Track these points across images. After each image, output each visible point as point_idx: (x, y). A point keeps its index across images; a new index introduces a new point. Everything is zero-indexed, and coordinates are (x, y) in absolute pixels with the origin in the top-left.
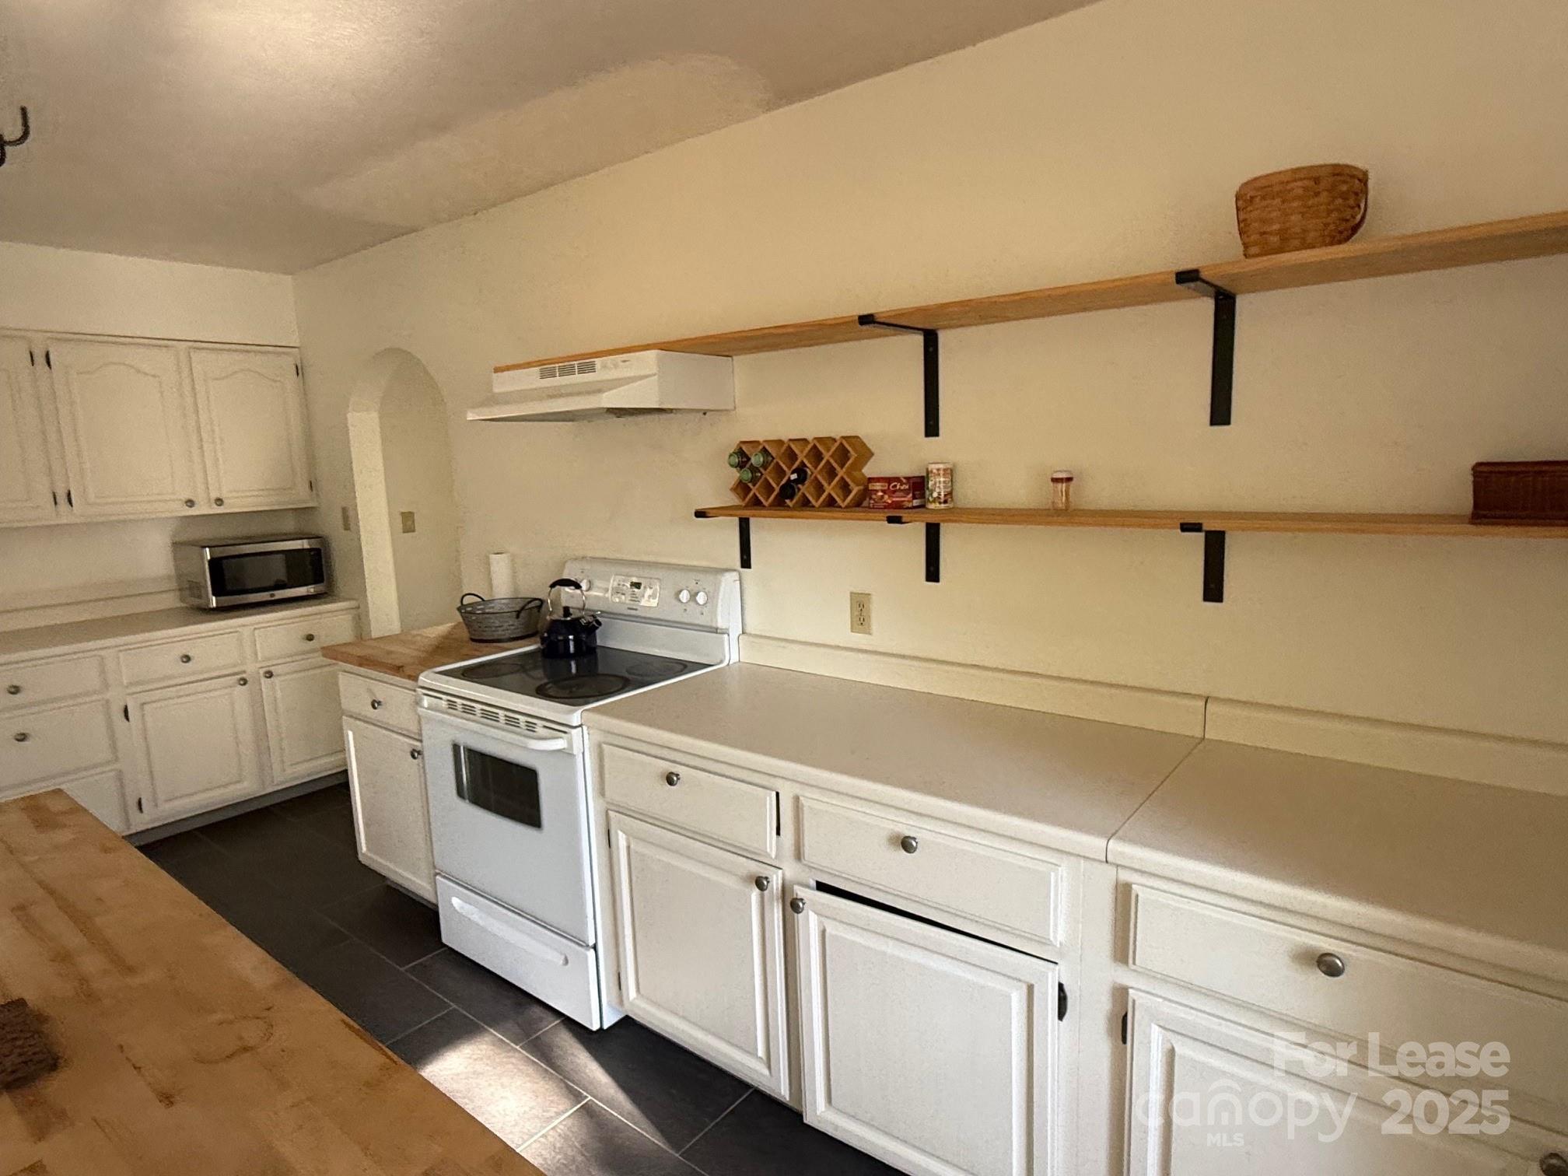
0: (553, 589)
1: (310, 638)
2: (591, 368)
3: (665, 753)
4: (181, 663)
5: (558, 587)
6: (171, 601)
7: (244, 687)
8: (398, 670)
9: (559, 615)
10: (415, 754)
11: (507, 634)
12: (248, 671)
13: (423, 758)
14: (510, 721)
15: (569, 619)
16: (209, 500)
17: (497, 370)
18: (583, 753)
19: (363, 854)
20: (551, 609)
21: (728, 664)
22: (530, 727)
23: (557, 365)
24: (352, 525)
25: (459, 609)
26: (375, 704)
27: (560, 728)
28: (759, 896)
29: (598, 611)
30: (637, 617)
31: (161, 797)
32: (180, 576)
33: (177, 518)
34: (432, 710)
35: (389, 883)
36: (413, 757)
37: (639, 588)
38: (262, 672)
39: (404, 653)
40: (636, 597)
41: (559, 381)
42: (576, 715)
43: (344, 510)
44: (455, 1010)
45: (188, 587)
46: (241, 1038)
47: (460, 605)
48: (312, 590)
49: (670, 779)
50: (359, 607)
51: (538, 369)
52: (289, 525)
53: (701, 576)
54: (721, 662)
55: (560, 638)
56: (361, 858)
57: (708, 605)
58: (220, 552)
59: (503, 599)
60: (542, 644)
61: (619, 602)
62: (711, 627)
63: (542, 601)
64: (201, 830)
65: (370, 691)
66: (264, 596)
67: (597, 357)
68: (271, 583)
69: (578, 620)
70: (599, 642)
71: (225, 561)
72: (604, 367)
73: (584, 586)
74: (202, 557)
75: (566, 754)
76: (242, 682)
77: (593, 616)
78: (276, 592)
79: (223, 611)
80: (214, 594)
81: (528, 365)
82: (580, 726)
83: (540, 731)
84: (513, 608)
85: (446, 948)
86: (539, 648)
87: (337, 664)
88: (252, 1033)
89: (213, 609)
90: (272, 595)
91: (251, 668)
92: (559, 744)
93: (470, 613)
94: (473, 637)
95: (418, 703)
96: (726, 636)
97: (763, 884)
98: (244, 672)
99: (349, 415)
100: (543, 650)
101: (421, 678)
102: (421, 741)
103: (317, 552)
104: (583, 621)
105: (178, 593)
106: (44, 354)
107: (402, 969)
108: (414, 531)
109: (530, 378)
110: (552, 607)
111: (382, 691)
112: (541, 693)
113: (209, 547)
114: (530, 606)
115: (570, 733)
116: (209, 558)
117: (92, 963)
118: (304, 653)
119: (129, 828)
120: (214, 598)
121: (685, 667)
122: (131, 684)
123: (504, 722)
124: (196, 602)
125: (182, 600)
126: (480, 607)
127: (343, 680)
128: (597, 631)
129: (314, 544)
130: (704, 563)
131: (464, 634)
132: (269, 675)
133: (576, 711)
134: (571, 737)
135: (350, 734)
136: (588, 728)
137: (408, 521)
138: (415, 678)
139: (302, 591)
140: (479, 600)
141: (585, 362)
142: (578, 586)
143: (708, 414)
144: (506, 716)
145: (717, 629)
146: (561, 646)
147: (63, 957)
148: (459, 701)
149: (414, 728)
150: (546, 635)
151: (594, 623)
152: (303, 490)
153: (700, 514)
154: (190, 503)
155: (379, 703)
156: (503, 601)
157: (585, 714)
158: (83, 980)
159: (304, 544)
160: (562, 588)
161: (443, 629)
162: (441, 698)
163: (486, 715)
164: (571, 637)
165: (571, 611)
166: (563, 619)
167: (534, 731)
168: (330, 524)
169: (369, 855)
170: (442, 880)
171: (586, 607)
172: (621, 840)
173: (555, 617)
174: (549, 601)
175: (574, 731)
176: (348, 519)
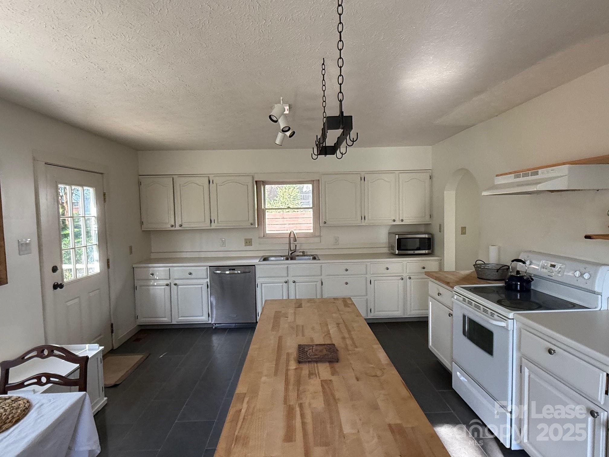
0: (513, 263)
1: (424, 268)
2: (537, 173)
3: (550, 340)
4: (386, 270)
5: (515, 262)
6: (386, 250)
7: (402, 281)
8: (448, 283)
9: (514, 274)
10: (450, 315)
11: (492, 278)
12: (404, 276)
13: (452, 318)
14: (485, 311)
15: (518, 275)
16: (399, 219)
17: (497, 176)
18: (513, 331)
19: (430, 346)
20: (511, 271)
21: (600, 310)
22: (492, 315)
23: (521, 173)
24: (442, 230)
25: (474, 265)
26: (439, 294)
27: (505, 318)
28: (593, 420)
29: (532, 274)
30: (552, 279)
31: (376, 310)
32: (389, 243)
33: (391, 225)
34: (457, 300)
35: (438, 360)
36: (449, 316)
37: (554, 267)
38: (408, 277)
39: (451, 278)
40: (553, 271)
41: (521, 179)
42: (511, 315)
43: (440, 225)
44: (452, 413)
45: (391, 247)
46: (376, 373)
47: (475, 264)
48: (427, 252)
49: (550, 351)
50: (441, 260)
51: (513, 175)
52: (422, 229)
53: (587, 266)
54: (596, 308)
55: (514, 283)
56: (429, 347)
57: (590, 279)
58: (401, 237)
59: (494, 264)
60: (505, 284)
61: (545, 272)
62: (593, 291)
63: (509, 267)
64: (386, 323)
65: (438, 289)
66: (411, 252)
67: (539, 169)
68: (415, 248)
69: (522, 277)
70: (532, 287)
71: (401, 240)
72: (542, 173)
73: (528, 263)
74: (396, 237)
75: (506, 329)
76: (402, 279)
77: (530, 276)
78: (415, 251)
79: (399, 255)
80: (397, 250)
81: (510, 173)
82: (513, 319)
83: (495, 317)
84: (496, 268)
85: (453, 390)
86: (504, 286)
87: (429, 278)
88: (379, 373)
89: (397, 254)
90: (414, 252)
91: (405, 275)
92: (503, 324)
93: (478, 267)
94: (479, 277)
95: (453, 297)
96: (600, 296)
97: (595, 415)
98: (403, 276)
99: (445, 192)
100: (506, 286)
101: (455, 288)
102: (452, 310)
103: (429, 239)
104: (525, 278)
105: (388, 248)
106: (364, 177)
107: (437, 391)
108: (465, 234)
109: (510, 179)
110: (512, 270)
111: (442, 290)
112: (499, 302)
113: (398, 235)
114: (503, 268)
115: (508, 321)
116: (397, 238)
117: (349, 342)
118: (421, 273)
119: (367, 317)
120: (397, 251)
121: (574, 306)
122: (372, 274)
123: (483, 310)
124: (392, 251)
125: (389, 250)
126: (483, 266)
127: (430, 284)
128: (532, 283)
129: (430, 236)
130: (592, 260)
131: (476, 275)
132: (410, 278)
133: (511, 312)
134: (508, 322)
135: (430, 303)
136: (516, 321)
137: (463, 230)
138: (453, 288)
139: (423, 252)
140: (483, 263)
141: (534, 171)
142: (524, 263)
143: (599, 191)
144: (483, 308)
145: (595, 292)
146: (514, 287)
147: (344, 338)
148: (467, 299)
149: (451, 306)
150: (507, 280)
151: (530, 279)
152: (428, 217)
153: (587, 237)
154: (394, 221)
155: (440, 294)
156: (493, 265)
157: (515, 314)
158: (347, 345)
159: (426, 236)
160: (518, 263)
161: (468, 272)
162: (461, 297)
163: (476, 306)
164: (519, 283)
165: (520, 272)
166: (516, 275)
167: (493, 317)
168: (435, 230)
169: (432, 347)
170: (454, 363)
171: (527, 272)
172: (526, 372)
173: (513, 274)
174: (511, 267)
175: (509, 320)
176: (441, 228)
